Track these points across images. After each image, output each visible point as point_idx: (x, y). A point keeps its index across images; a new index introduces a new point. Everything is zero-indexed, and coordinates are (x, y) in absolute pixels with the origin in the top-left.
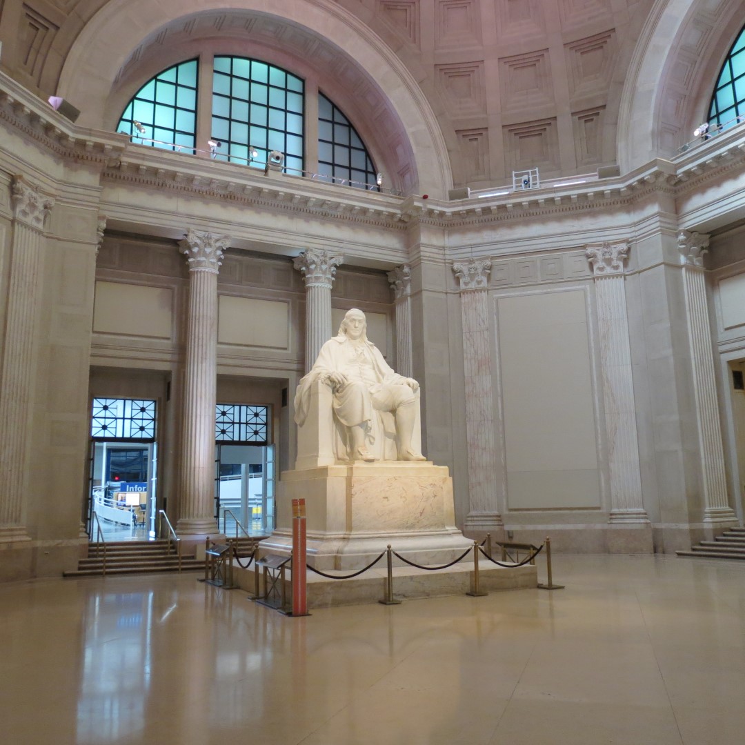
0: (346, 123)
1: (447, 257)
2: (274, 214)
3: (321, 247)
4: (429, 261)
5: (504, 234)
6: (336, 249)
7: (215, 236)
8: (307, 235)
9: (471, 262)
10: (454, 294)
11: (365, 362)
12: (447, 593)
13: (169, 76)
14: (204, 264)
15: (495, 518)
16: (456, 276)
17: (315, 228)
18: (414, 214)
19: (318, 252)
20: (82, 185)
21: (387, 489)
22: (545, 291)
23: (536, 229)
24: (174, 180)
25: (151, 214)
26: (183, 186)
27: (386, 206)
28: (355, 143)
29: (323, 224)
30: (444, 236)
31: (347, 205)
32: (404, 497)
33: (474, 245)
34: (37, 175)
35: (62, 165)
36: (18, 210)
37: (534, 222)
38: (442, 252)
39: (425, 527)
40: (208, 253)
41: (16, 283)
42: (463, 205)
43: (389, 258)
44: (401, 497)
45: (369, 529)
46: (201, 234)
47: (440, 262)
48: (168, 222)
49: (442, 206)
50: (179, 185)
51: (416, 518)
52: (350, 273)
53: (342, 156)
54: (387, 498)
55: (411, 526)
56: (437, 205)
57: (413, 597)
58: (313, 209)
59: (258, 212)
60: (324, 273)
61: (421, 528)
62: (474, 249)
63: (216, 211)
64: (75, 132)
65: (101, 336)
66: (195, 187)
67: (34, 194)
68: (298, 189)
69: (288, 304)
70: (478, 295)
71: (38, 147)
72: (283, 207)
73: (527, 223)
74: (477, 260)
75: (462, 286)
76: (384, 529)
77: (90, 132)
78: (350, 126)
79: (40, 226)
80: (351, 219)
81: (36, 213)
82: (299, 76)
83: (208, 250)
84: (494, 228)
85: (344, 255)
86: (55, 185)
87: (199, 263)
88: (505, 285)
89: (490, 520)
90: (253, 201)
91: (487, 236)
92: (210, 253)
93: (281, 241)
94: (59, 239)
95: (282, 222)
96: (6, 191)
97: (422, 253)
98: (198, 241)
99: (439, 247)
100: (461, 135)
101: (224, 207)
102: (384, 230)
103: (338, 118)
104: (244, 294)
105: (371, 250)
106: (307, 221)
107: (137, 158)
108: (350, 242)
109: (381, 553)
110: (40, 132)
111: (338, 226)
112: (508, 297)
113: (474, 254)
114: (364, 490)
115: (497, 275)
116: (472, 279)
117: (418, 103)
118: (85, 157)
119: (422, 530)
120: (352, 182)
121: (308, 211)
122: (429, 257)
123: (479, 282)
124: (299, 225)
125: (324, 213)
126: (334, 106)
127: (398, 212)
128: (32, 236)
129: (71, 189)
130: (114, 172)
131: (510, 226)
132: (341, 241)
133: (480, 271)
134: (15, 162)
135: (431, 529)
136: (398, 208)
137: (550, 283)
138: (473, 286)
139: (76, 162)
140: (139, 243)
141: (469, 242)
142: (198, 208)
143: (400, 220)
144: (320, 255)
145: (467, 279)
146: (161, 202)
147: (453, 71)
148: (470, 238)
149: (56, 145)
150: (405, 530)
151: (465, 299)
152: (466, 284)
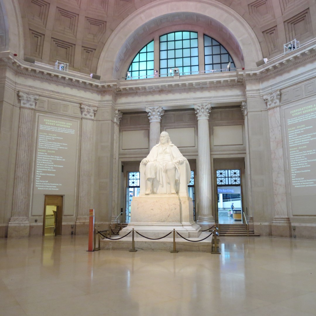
0: (218, 44)
1: (261, 94)
2: (180, 93)
3: (201, 102)
4: (252, 97)
5: (286, 76)
6: (208, 102)
7: (156, 107)
8: (194, 98)
9: (271, 94)
10: (266, 111)
11: (166, 153)
12: (162, 250)
13: (144, 50)
14: (153, 119)
15: (286, 219)
16: (266, 101)
17: (199, 94)
18: (242, 78)
19: (200, 105)
20: (106, 101)
21: (153, 206)
22: (307, 101)
23: (301, 70)
24: (140, 90)
25: (133, 104)
26: (143, 91)
27: (229, 77)
28: (223, 51)
29: (202, 92)
30: (259, 84)
31: (209, 81)
32: (161, 209)
33: (272, 85)
34: (90, 101)
35: (100, 96)
36: (83, 114)
37: (299, 66)
38: (258, 92)
39: (170, 222)
40: (154, 114)
41: (84, 138)
42: (264, 67)
43: (235, 100)
44: (159, 209)
45: (145, 222)
46: (151, 108)
47: (258, 97)
48: (139, 106)
49: (253, 71)
50: (142, 91)
51: (166, 218)
52: (223, 110)
53: (217, 59)
54: (152, 209)
55: (163, 221)
56: (251, 71)
57: (146, 250)
58: (196, 87)
59: (173, 94)
60: (203, 113)
62: (273, 87)
63: (157, 97)
64: (100, 83)
65: (125, 150)
66: (148, 91)
67: (89, 108)
68: (187, 81)
69: (195, 128)
70: (275, 109)
71: (90, 92)
72: (183, 89)
73: (296, 68)
74: (274, 92)
75: (268, 107)
76: (151, 222)
77: (105, 82)
78: (220, 45)
79: (93, 118)
80: (214, 87)
81: (91, 114)
82: (195, 31)
83: (154, 113)
84: (281, 74)
85: (211, 103)
86: (98, 103)
87: (151, 119)
88: (288, 102)
89: (283, 220)
90: (171, 90)
91: (278, 79)
92: (155, 114)
93: (183, 103)
94: (100, 121)
95: (184, 95)
96: (79, 109)
97: (247, 95)
98: (150, 111)
99: (257, 90)
100: (265, 33)
101: (160, 95)
102: (232, 88)
103: (215, 43)
104: (176, 127)
105: (227, 98)
106: (195, 92)
107: (125, 86)
108: (214, 97)
109: (130, 231)
110: (89, 87)
111: (209, 91)
112: (290, 108)
113: (273, 90)
114: (142, 206)
115: (284, 97)
116: (272, 102)
117: (243, 25)
118: (106, 91)
119: (168, 223)
120: (222, 70)
121: (194, 88)
122: (251, 96)
123: (275, 103)
124: (192, 95)
125: (201, 88)
126: (212, 39)
127: (236, 78)
128: (90, 122)
129: (103, 103)
130: (120, 92)
131: (288, 71)
132: (211, 97)
133: (275, 97)
134: (80, 99)
135: (173, 223)
136: (236, 77)
137: (309, 97)
138: (273, 105)
139: (104, 93)
140: (136, 115)
141: (271, 84)
142: (150, 98)
143: (238, 82)
144: (200, 106)
145: (270, 102)
146: (136, 99)
147: (257, 4)
148: (271, 82)
149: (96, 89)
151: (270, 112)
152: (270, 105)
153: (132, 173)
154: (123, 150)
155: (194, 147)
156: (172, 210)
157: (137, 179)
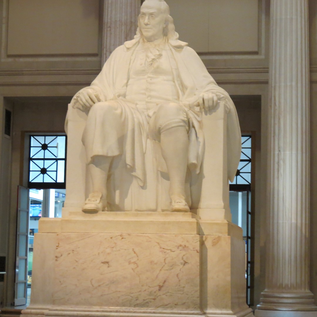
11: (158, 71)
21: (108, 251)
32: (135, 263)
44: (130, 263)
51: (151, 294)
54: (107, 263)
61: (158, 307)
76: (100, 304)
114: (73, 251)
150: (132, 309)
153: (41, 139)
154: (10, 60)
155: (256, 53)
156: (173, 266)
157: (57, 160)
